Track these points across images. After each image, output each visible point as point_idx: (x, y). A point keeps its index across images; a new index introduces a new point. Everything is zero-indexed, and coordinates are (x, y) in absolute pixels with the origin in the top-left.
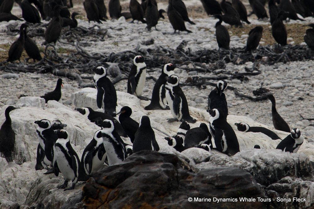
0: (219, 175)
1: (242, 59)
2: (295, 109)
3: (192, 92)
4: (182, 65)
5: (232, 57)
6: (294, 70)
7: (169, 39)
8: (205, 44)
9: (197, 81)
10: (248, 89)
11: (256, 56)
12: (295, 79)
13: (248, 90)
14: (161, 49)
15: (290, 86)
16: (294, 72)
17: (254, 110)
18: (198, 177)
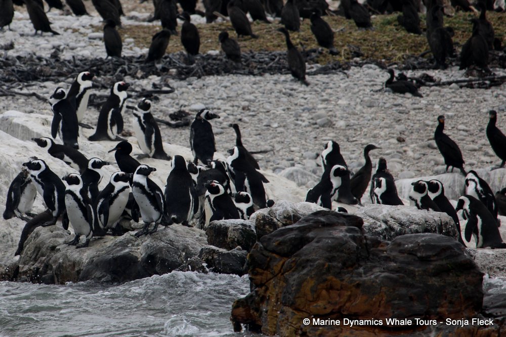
0: (421, 244)
1: (144, 72)
2: (228, 139)
3: (91, 115)
4: (68, 78)
5: (130, 69)
6: (214, 87)
7: (31, 42)
8: (80, 51)
9: (95, 100)
10: (161, 111)
11: (161, 67)
12: (219, 99)
13: (162, 113)
14: (35, 57)
15: (215, 108)
16: (214, 90)
17: (176, 139)
18: (393, 245)
